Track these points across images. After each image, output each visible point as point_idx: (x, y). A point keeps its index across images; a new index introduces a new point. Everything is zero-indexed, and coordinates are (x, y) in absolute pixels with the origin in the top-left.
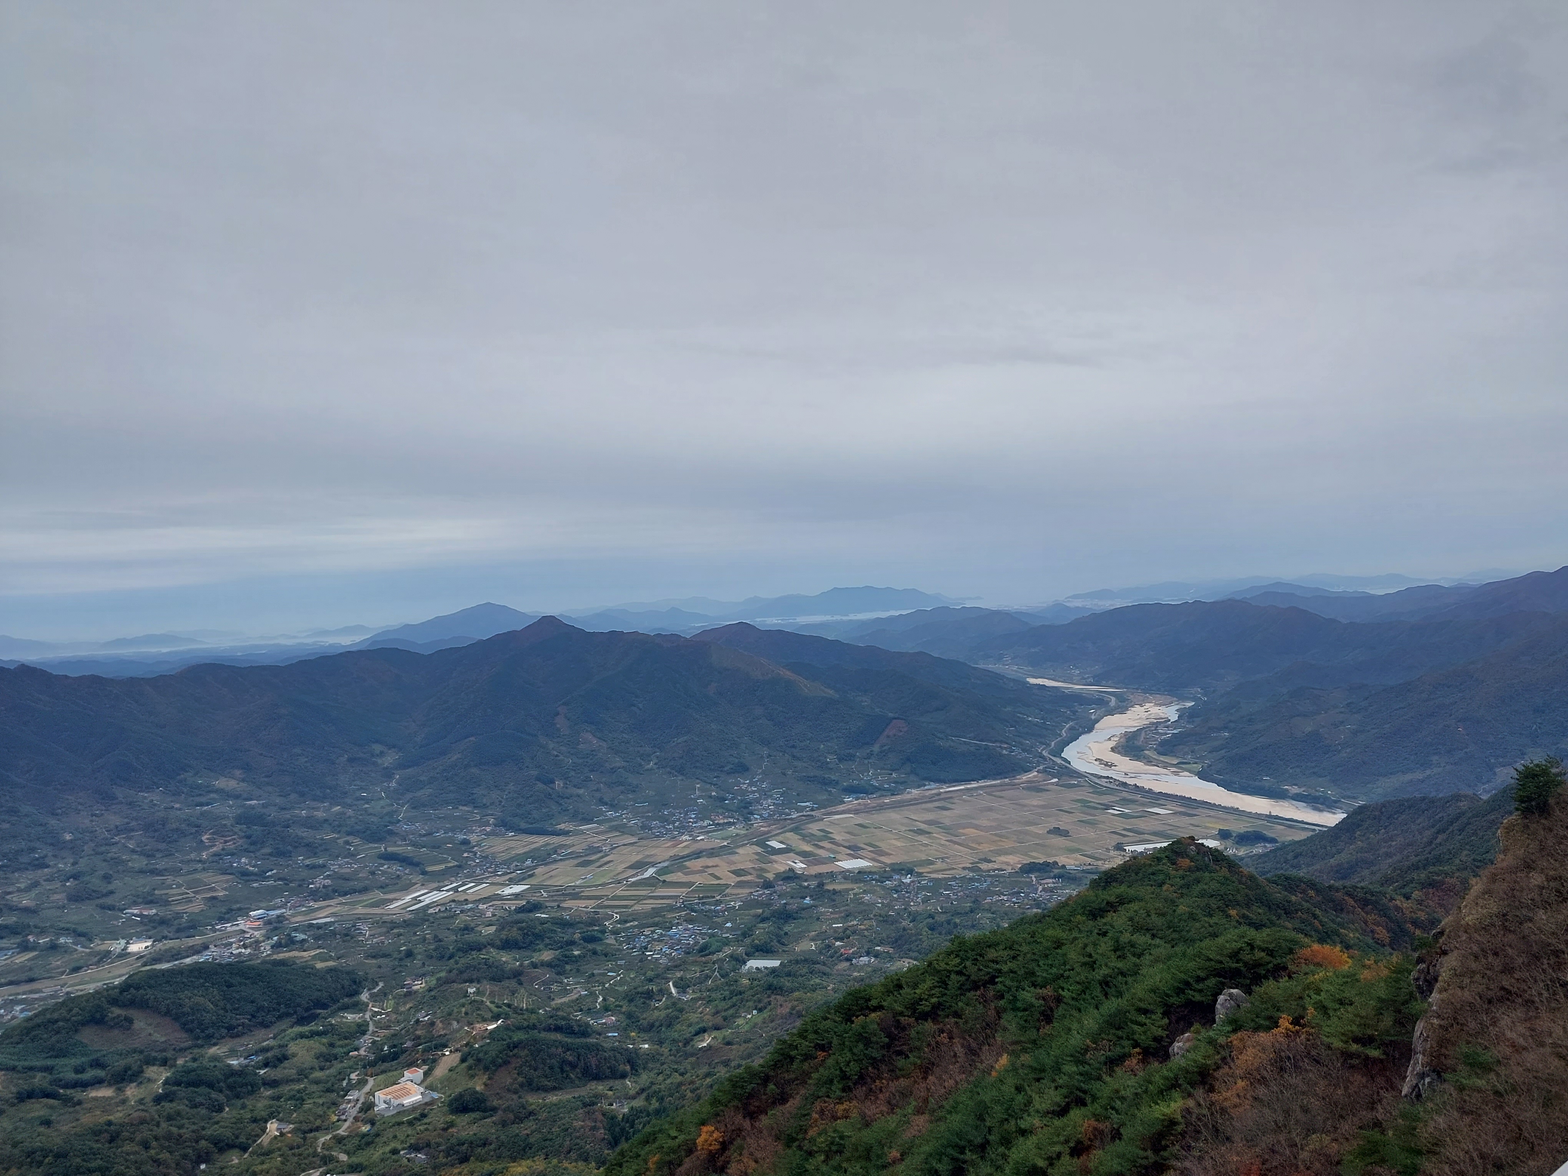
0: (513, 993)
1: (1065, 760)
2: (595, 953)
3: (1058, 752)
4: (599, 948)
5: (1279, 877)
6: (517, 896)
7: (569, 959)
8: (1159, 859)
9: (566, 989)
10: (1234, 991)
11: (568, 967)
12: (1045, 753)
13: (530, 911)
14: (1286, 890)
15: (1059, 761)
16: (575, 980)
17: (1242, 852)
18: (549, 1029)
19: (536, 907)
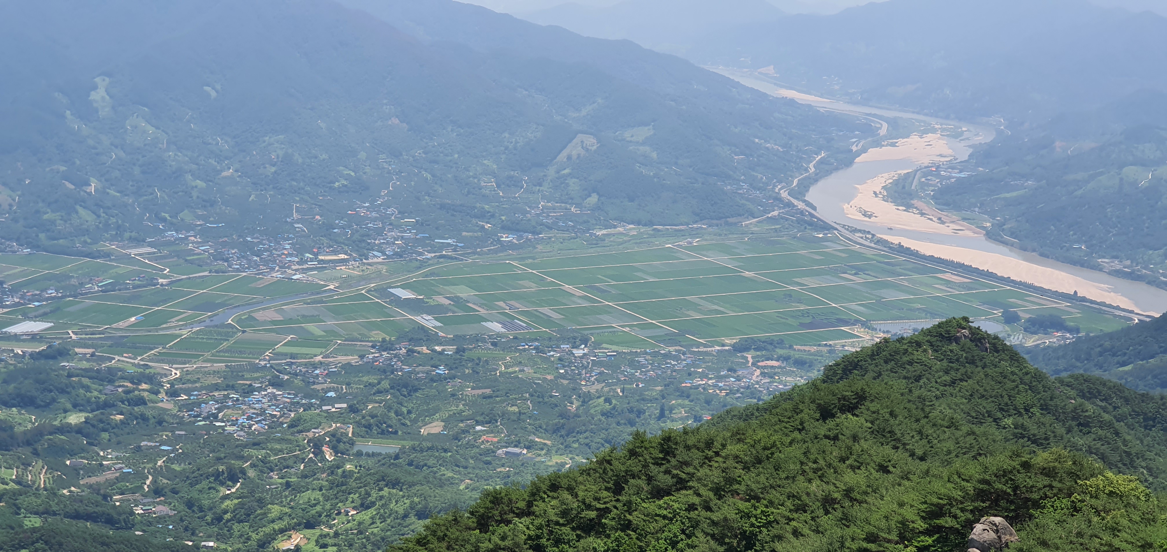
0: (27, 465)
1: (808, 204)
2: (144, 418)
3: (800, 193)
4: (149, 413)
5: (1077, 379)
6: (34, 337)
7: (108, 426)
8: (919, 344)
9: (101, 465)
10: (998, 520)
11: (105, 435)
12: (784, 194)
13: (53, 357)
14: (1083, 397)
15: (801, 205)
16: (115, 454)
17: (1031, 342)
18: (77, 516)
19: (62, 353)
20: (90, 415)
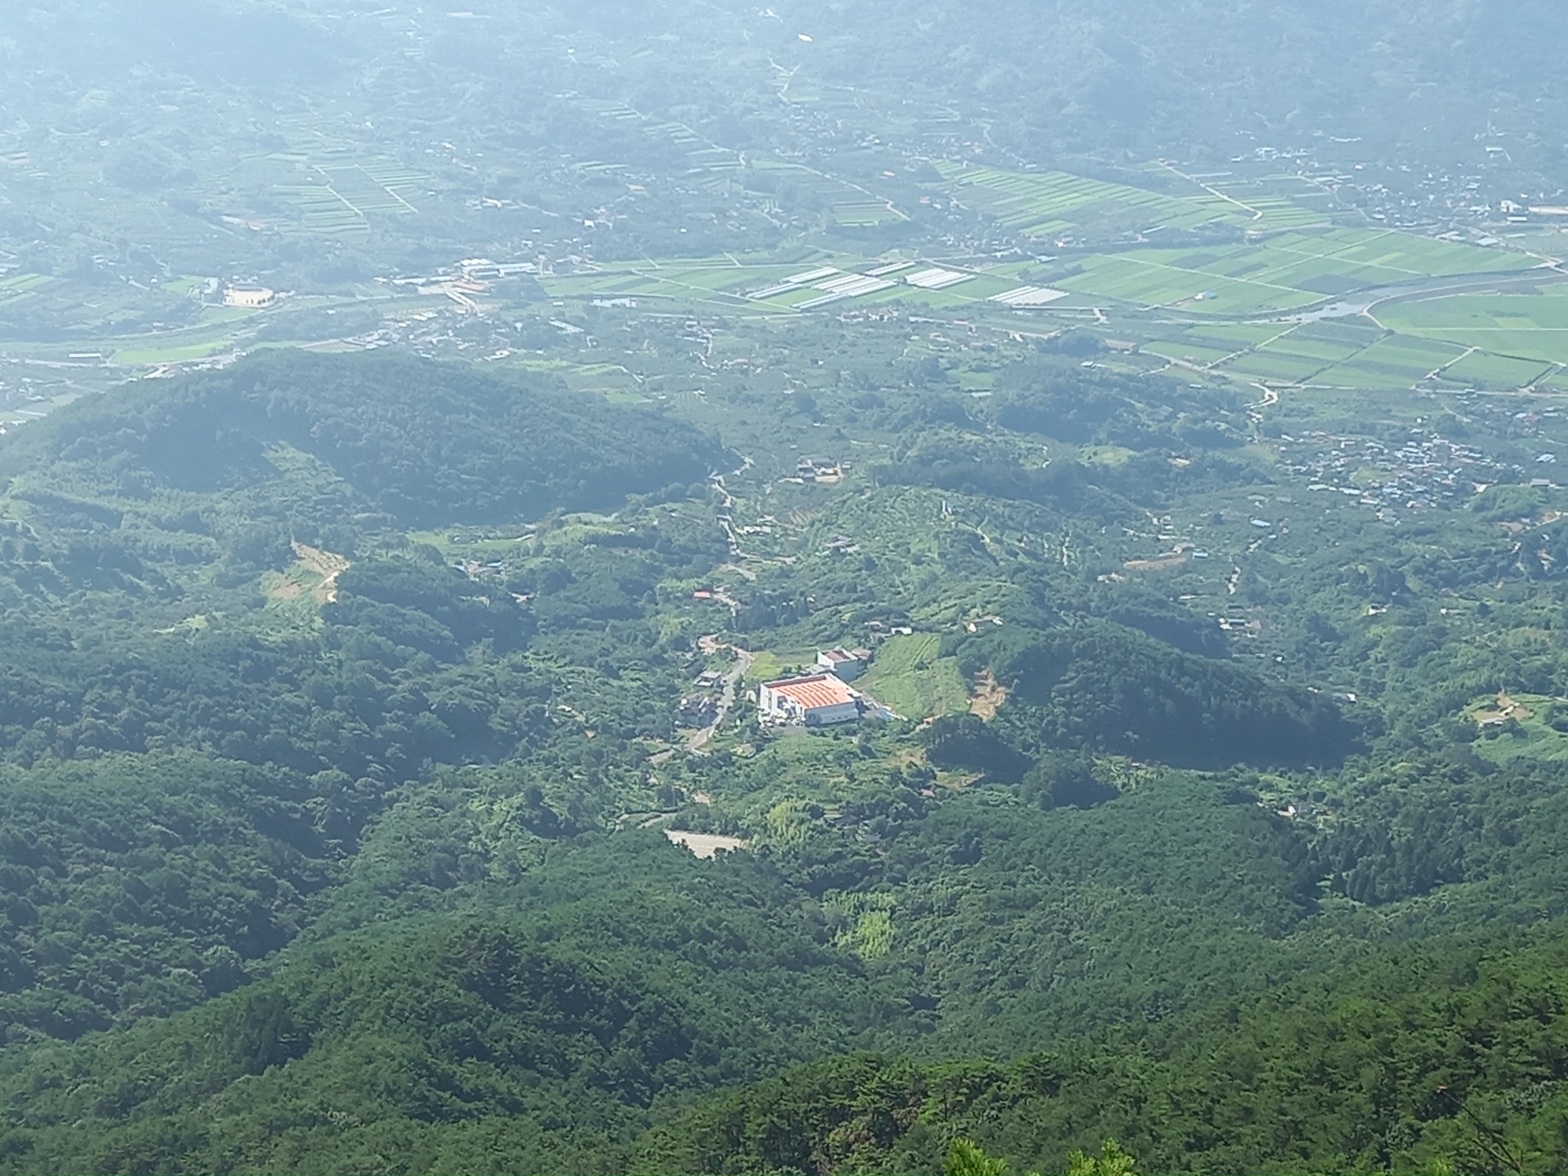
4: (1232, 461)
6: (1038, 313)
7: (1166, 476)
9: (1156, 540)
13: (1071, 351)
16: (1177, 523)
20: (1138, 455)
